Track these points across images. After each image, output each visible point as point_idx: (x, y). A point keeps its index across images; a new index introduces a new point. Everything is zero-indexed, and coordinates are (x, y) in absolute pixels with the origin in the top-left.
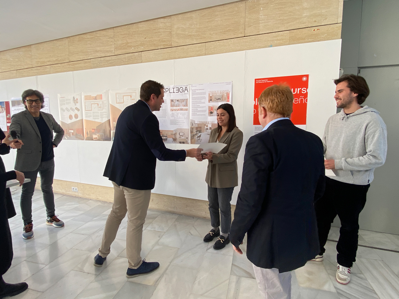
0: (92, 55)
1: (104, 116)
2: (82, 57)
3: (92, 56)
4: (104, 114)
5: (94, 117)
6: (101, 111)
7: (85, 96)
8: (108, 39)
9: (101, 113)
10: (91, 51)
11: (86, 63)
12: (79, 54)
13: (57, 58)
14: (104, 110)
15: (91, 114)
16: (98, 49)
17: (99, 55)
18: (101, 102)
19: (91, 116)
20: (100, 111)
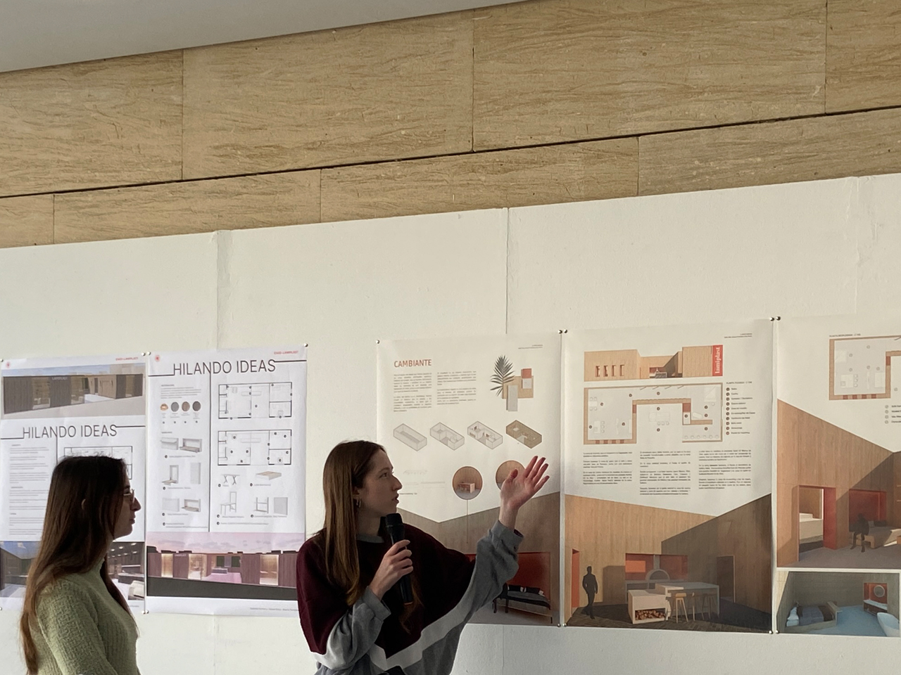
0: (648, 113)
1: (727, 475)
2: (568, 127)
3: (648, 119)
4: (729, 461)
5: (649, 484)
6: (704, 446)
7: (588, 355)
8: (780, 22)
9: (703, 456)
10: (645, 87)
11: (599, 157)
12: (550, 106)
13: (378, 130)
14: (730, 442)
15: (629, 463)
16: (701, 76)
17: (702, 111)
18: (711, 394)
19: (626, 475)
20: (696, 448)
